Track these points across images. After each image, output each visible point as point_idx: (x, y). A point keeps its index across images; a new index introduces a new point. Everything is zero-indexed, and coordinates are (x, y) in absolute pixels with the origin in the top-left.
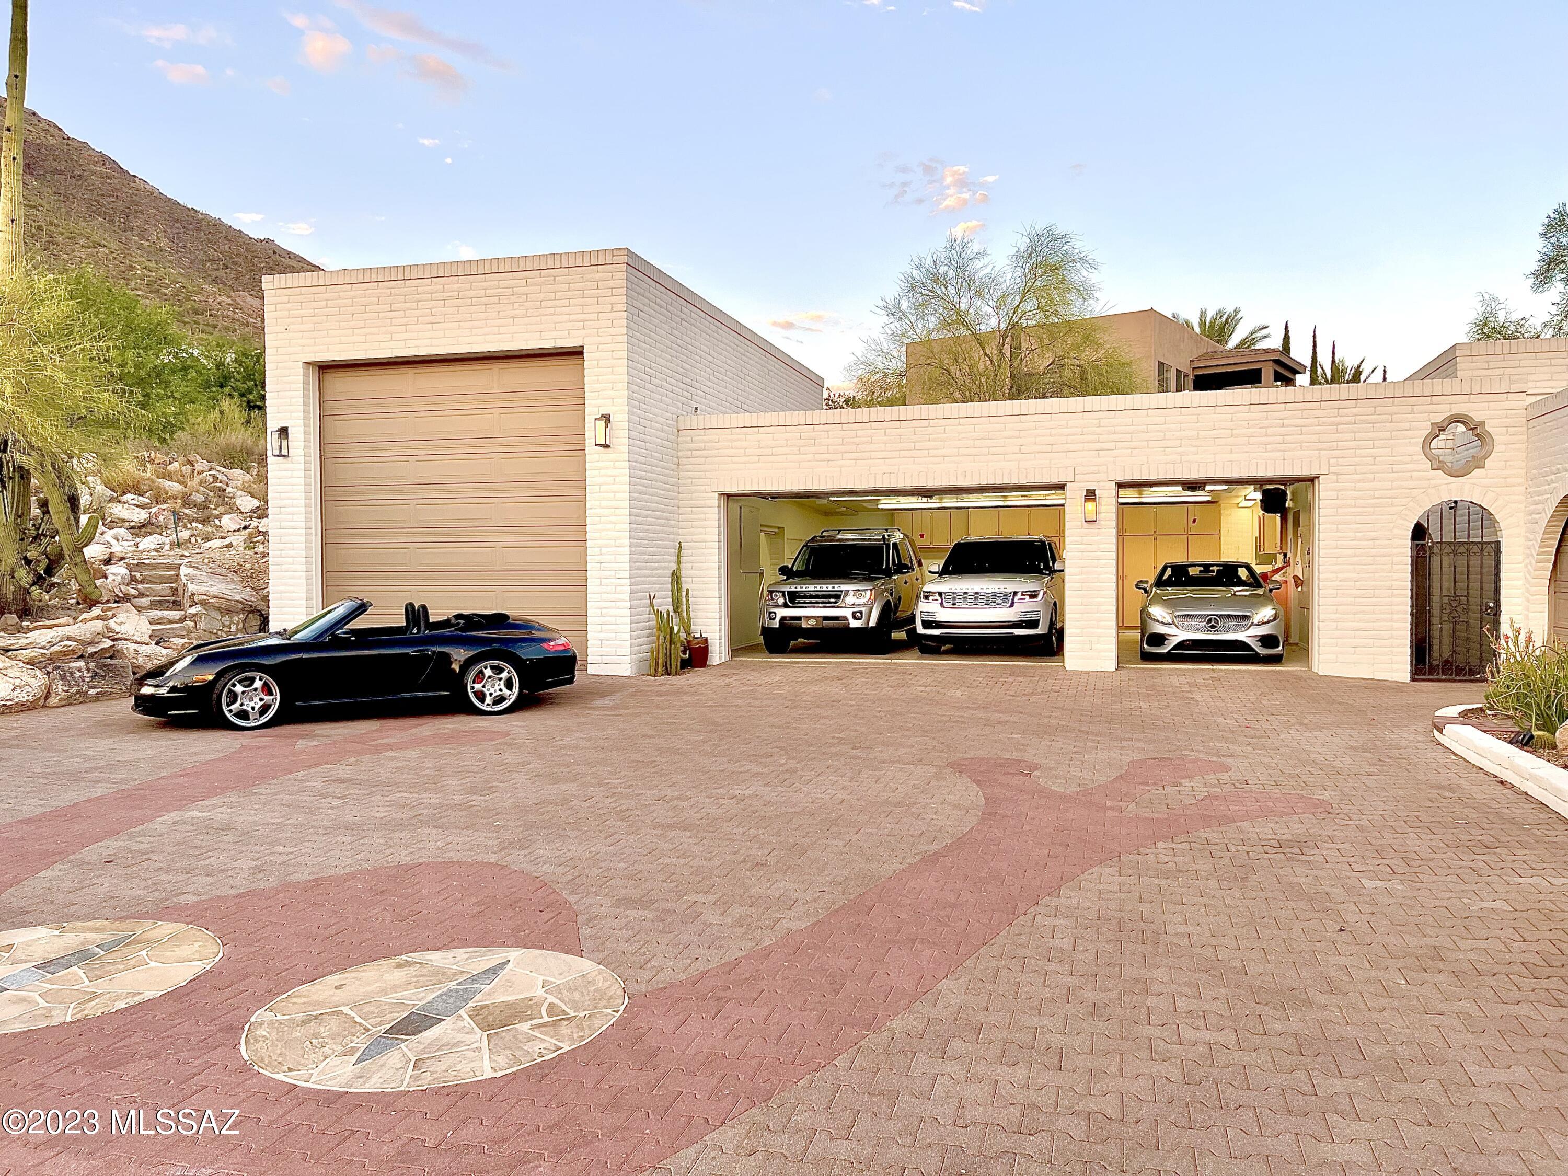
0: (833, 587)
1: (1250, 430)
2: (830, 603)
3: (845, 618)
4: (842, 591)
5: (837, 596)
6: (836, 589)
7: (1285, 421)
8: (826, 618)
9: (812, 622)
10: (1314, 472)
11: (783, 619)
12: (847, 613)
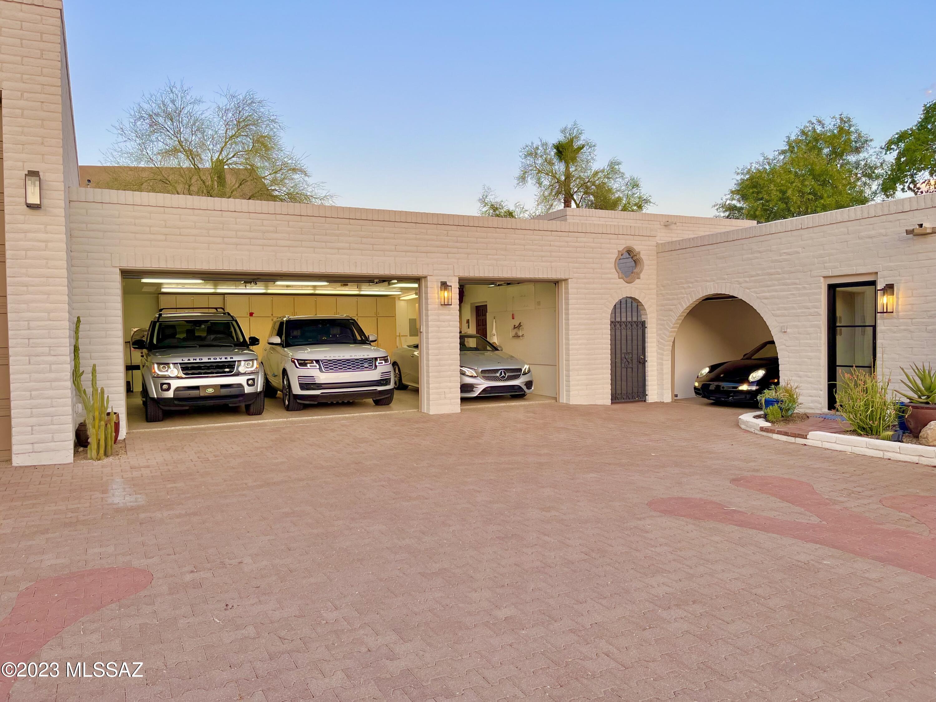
0: (226, 358)
1: (533, 247)
2: (225, 372)
3: (240, 386)
4: (235, 361)
5: (231, 365)
6: (229, 359)
7: (552, 243)
8: (223, 386)
9: (210, 391)
10: (567, 277)
11: (178, 389)
12: (241, 379)
